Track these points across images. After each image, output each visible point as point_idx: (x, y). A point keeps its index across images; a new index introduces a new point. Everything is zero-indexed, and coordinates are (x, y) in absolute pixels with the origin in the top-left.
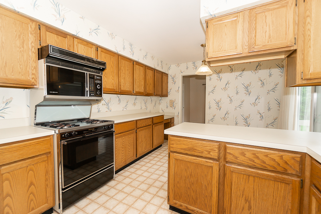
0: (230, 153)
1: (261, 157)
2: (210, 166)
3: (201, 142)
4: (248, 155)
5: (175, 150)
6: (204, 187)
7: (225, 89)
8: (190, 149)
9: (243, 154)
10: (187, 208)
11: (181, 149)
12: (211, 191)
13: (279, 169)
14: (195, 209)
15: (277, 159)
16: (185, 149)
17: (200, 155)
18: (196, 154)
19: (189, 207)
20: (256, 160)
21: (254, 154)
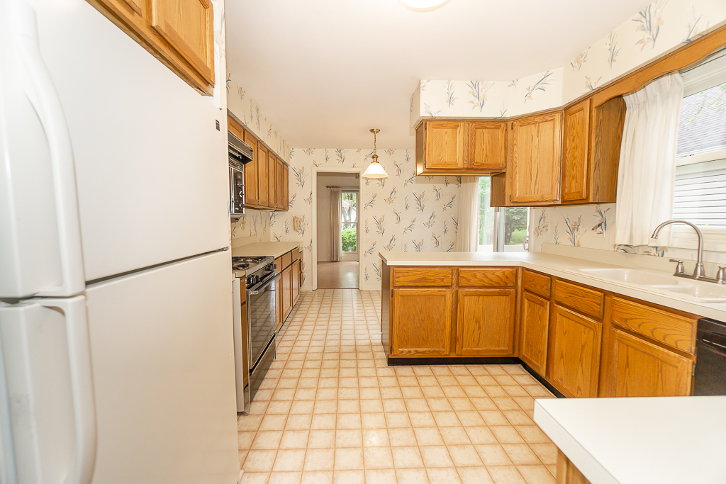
0: (463, 277)
1: (490, 276)
2: (443, 296)
3: (433, 269)
4: (479, 276)
5: (401, 285)
6: (436, 321)
7: (390, 200)
8: (420, 280)
9: (475, 276)
10: (417, 352)
11: (410, 281)
12: (444, 323)
13: (502, 284)
14: (426, 349)
15: (500, 274)
16: (414, 281)
17: (432, 284)
18: (427, 284)
19: (419, 350)
20: (485, 280)
21: (484, 274)
